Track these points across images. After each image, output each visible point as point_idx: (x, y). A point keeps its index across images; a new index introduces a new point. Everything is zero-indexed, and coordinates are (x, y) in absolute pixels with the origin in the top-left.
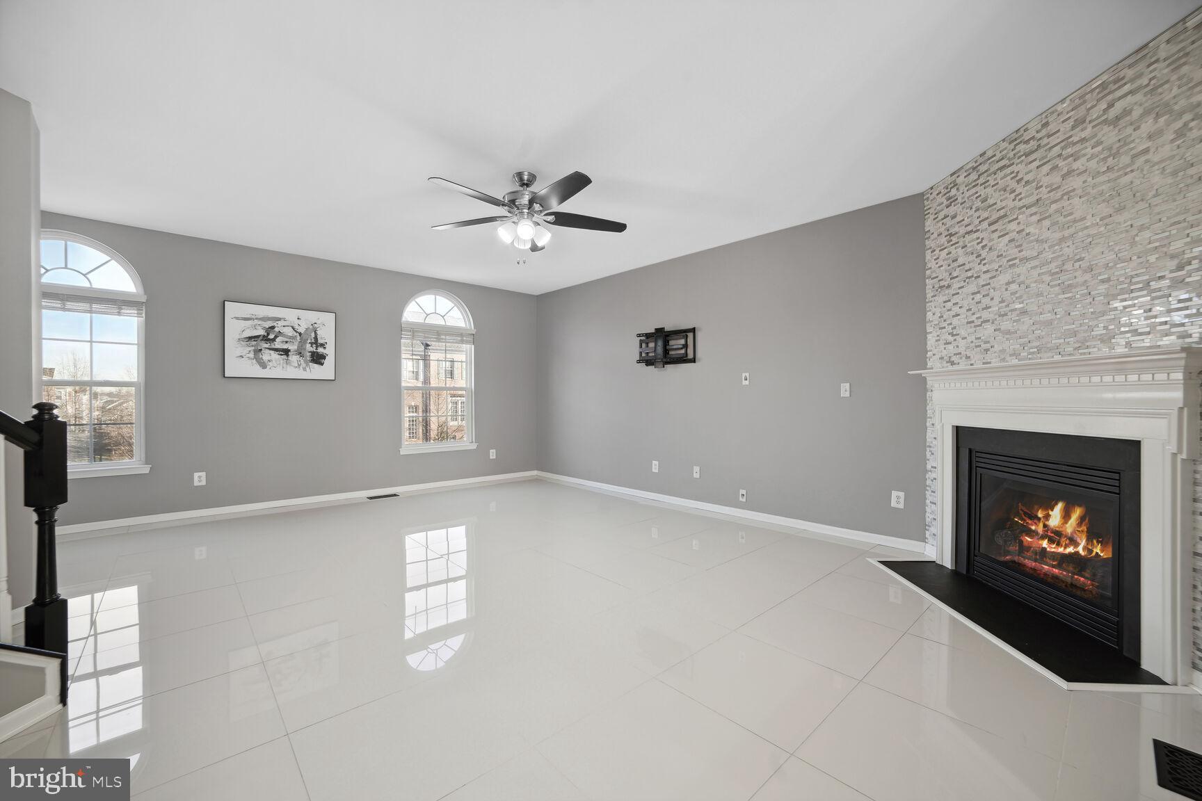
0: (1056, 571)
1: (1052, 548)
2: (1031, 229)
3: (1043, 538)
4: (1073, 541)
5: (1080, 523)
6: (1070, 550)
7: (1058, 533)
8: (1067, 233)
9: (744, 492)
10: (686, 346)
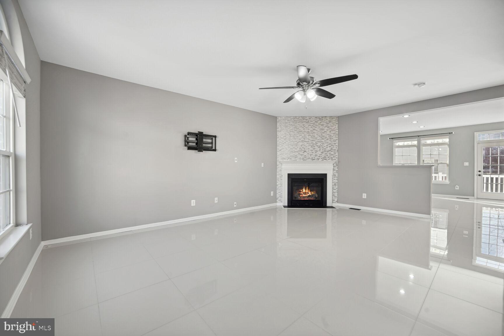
0: (307, 199)
1: (305, 196)
2: (307, 136)
4: (308, 193)
5: (308, 190)
6: (308, 195)
7: (305, 193)
8: (314, 139)
9: (235, 203)
10: (212, 143)
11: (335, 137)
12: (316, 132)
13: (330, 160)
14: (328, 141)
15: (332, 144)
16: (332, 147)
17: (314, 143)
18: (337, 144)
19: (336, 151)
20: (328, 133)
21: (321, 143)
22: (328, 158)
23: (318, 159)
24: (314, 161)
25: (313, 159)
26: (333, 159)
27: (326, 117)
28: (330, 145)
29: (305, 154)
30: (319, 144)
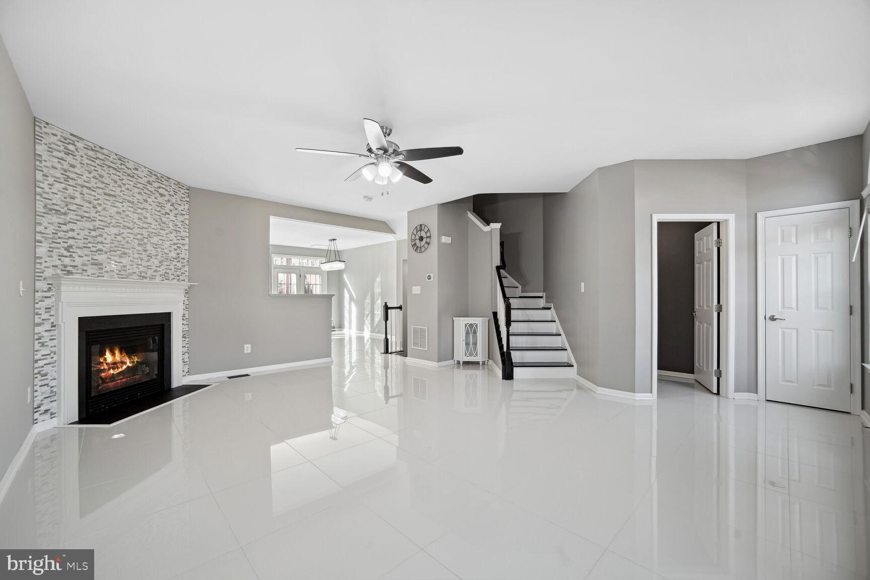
1: (116, 371)
3: (109, 369)
7: (115, 363)
11: (184, 231)
12: (149, 207)
13: (175, 280)
14: (172, 236)
15: (178, 245)
16: (178, 251)
17: (146, 235)
18: (187, 247)
19: (185, 261)
20: (172, 218)
21: (160, 237)
22: (173, 277)
23: (153, 277)
24: (145, 280)
25: (143, 277)
26: (181, 278)
27: (169, 178)
28: (175, 247)
29: (125, 261)
30: (155, 240)
